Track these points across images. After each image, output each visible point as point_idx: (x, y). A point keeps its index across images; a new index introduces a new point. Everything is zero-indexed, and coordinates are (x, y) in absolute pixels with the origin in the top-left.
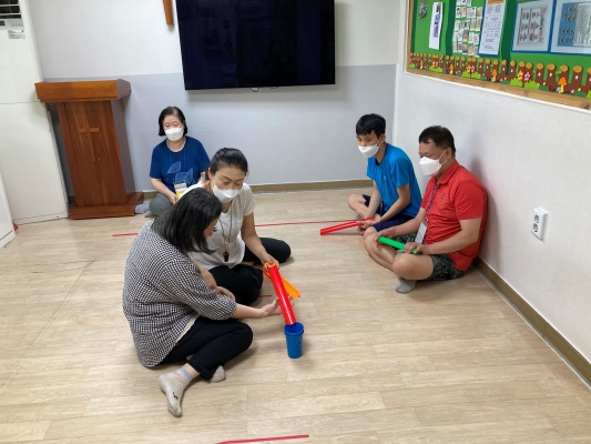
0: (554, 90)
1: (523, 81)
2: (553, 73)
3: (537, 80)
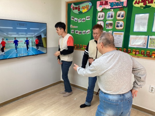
0: (151, 57)
1: (136, 54)
2: (149, 53)
3: (142, 54)
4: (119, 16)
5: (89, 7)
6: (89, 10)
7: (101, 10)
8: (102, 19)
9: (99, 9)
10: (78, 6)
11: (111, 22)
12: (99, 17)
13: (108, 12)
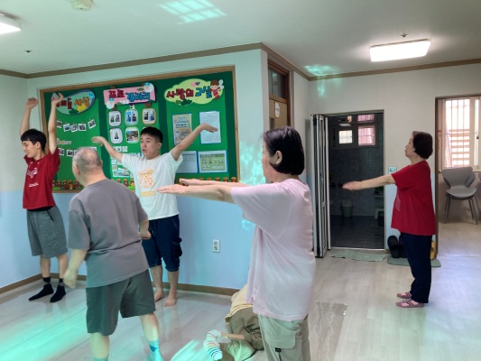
4: (146, 118)
5: (90, 102)
6: (90, 108)
7: (113, 106)
8: (118, 124)
9: (110, 104)
10: (66, 99)
11: (135, 129)
12: (112, 121)
13: (127, 111)
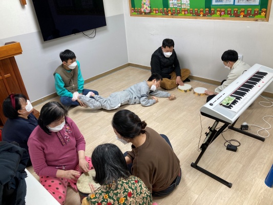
0: (239, 17)
1: (221, 15)
2: (237, 11)
3: (228, 14)
